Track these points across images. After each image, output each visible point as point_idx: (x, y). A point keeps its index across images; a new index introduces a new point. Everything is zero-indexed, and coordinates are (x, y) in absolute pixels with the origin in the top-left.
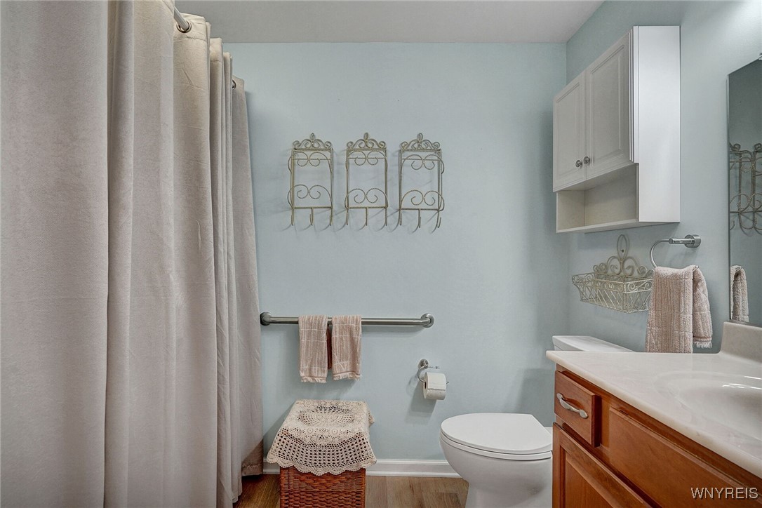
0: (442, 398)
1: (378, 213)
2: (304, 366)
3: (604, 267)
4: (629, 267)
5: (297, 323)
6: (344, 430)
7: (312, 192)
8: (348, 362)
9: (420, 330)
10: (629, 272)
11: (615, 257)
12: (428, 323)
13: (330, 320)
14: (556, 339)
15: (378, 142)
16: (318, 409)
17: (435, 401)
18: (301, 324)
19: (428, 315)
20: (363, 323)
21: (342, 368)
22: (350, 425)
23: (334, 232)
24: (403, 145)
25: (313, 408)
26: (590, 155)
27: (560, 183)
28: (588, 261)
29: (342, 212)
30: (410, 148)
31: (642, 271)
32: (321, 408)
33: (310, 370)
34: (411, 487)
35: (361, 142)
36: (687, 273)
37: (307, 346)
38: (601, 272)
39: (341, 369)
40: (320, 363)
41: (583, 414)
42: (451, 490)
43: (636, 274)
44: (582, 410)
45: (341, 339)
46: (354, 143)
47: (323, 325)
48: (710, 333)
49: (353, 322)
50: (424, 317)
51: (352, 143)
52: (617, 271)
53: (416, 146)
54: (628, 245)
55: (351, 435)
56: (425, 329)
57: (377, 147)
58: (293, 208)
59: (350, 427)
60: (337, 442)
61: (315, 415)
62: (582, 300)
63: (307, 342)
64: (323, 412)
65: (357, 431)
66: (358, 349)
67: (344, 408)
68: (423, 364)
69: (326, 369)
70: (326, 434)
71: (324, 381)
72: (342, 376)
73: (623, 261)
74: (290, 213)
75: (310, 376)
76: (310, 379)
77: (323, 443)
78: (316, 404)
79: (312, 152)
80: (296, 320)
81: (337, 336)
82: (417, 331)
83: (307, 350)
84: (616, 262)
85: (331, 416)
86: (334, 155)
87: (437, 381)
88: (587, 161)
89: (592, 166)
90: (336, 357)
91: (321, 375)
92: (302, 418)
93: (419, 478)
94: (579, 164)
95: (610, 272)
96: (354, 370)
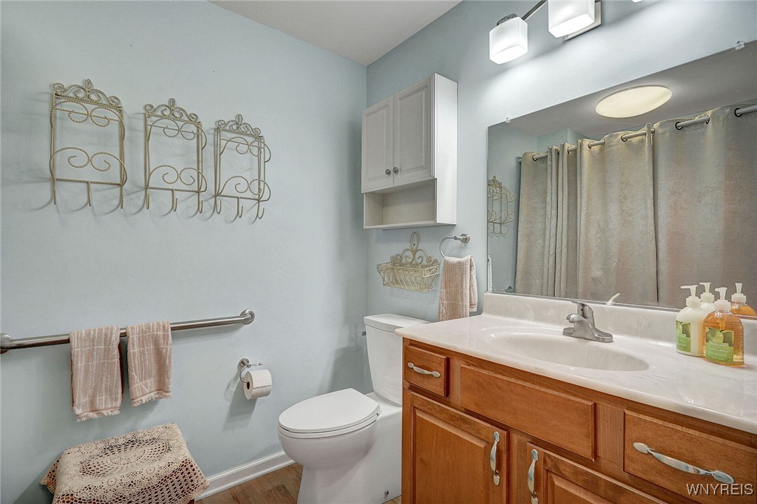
0: (267, 394)
1: (188, 198)
2: (81, 398)
3: (399, 257)
4: (420, 257)
5: (68, 341)
6: (163, 464)
7: (95, 161)
8: (152, 379)
9: (239, 328)
10: (419, 261)
11: (408, 250)
12: (247, 319)
13: (124, 331)
14: (368, 320)
15: (188, 114)
16: (108, 451)
17: (256, 399)
18: (74, 343)
19: (247, 312)
20: (173, 329)
21: (142, 387)
22: (168, 455)
23: (126, 216)
24: (220, 123)
25: (97, 452)
26: (398, 167)
27: (368, 186)
28: (386, 252)
29: (137, 192)
30: (227, 128)
31: (429, 260)
32: (111, 448)
33: (92, 402)
34: (235, 498)
35: (163, 108)
36: (466, 262)
37: (87, 371)
38: (397, 262)
39: (143, 390)
40: (110, 391)
41: (437, 374)
42: (277, 483)
43: (425, 262)
44: (435, 372)
45: (142, 353)
46: (155, 107)
47: (113, 338)
48: (477, 302)
49: (158, 330)
50: (243, 314)
51: (152, 106)
52: (410, 260)
53: (235, 127)
54: (419, 240)
55: (174, 467)
56: (246, 326)
57: (186, 119)
58: (53, 180)
59: (168, 457)
60: (155, 481)
61: (107, 460)
62: (384, 285)
63: (87, 367)
64: (117, 452)
65: (181, 459)
66: (167, 360)
67: (147, 438)
68: (243, 363)
69: (120, 395)
70: (139, 477)
71: (116, 412)
72: (145, 399)
73: (414, 252)
74: (48, 186)
75: (93, 411)
76: (92, 415)
77: (134, 490)
78: (101, 445)
79: (95, 106)
80: (66, 338)
81: (136, 350)
82: (236, 329)
83: (86, 377)
84: (409, 254)
85: (133, 453)
86: (125, 116)
87: (261, 378)
88: (396, 171)
89: (399, 175)
90: (136, 377)
91: (110, 405)
92: (86, 470)
93: (239, 485)
94: (388, 173)
95: (404, 261)
96: (162, 388)
